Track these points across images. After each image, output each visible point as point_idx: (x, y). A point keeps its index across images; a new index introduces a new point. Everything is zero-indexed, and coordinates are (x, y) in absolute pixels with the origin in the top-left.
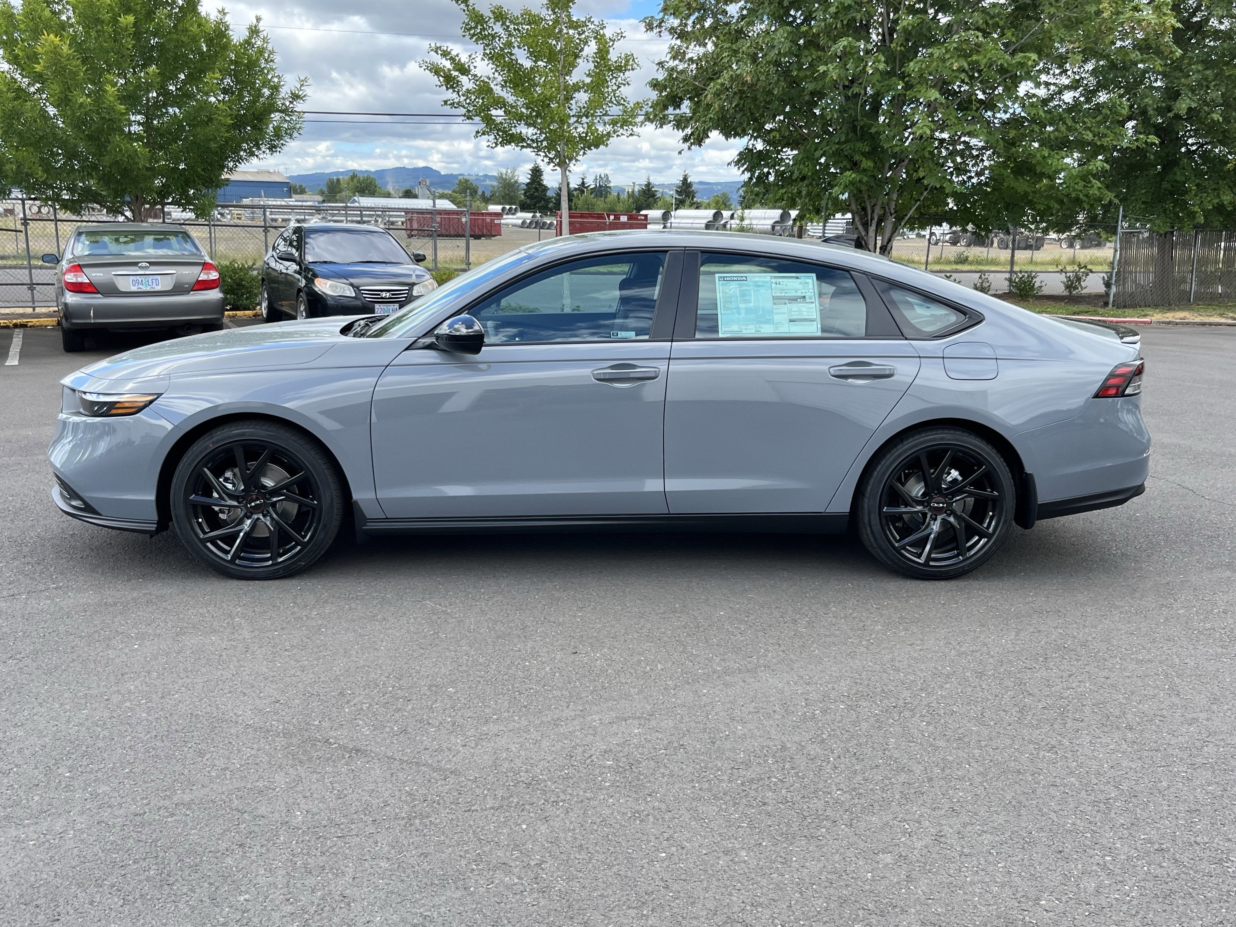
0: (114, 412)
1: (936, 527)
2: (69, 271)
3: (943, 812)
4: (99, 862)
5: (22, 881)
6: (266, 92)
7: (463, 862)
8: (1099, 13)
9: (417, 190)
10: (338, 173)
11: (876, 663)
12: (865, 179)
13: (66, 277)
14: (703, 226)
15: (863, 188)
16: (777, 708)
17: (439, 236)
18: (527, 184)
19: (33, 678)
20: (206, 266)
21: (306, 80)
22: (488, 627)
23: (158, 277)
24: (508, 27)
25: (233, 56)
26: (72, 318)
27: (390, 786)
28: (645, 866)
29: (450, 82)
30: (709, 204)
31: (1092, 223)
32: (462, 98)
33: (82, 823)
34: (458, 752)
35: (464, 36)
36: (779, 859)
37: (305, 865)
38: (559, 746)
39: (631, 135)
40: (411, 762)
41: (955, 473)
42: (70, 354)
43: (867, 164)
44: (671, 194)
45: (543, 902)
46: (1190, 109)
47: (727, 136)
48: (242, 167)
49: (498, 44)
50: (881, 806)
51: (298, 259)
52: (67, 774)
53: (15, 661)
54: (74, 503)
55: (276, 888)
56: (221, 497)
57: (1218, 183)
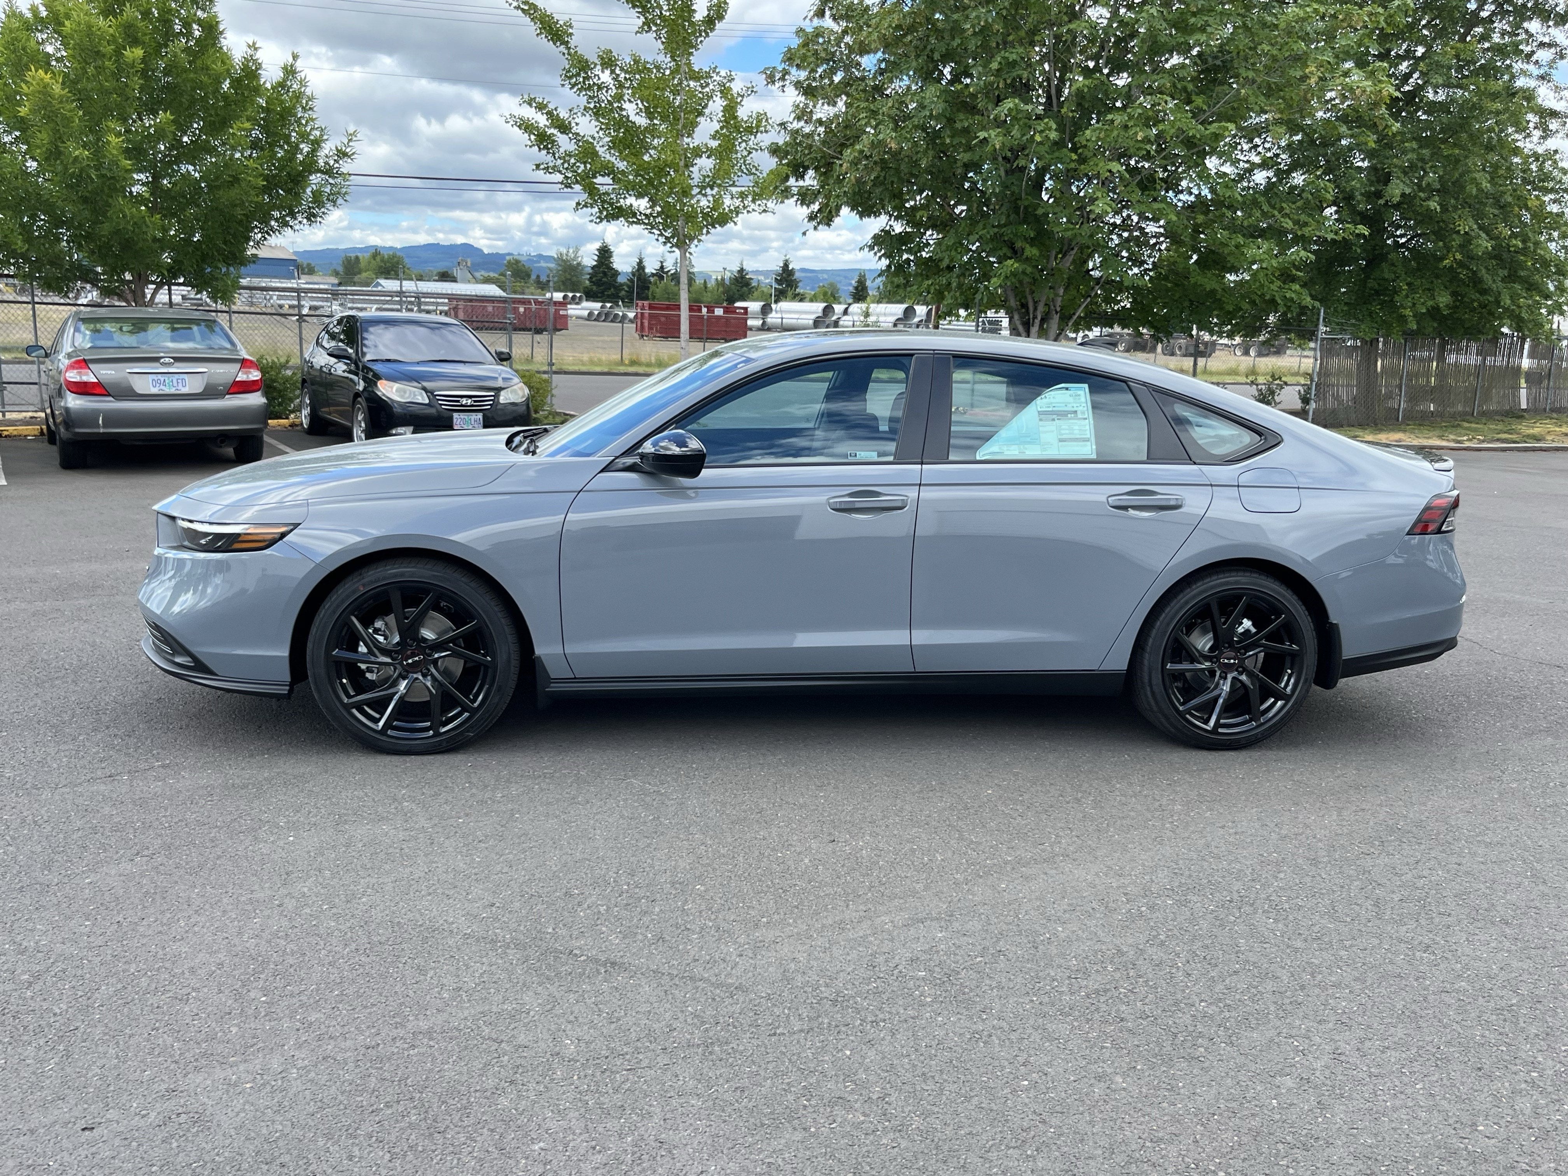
0: (237, 546)
1: (1226, 687)
2: (71, 367)
3: (1331, 1025)
4: (342, 1107)
5: (253, 1134)
6: (305, 148)
7: (791, 1097)
8: (1305, 78)
9: (457, 272)
10: (354, 249)
11: (1190, 850)
12: (1029, 270)
13: (67, 374)
14: (811, 322)
15: (1027, 280)
16: (1094, 905)
17: (515, 330)
18: (593, 268)
19: (176, 879)
20: (245, 363)
21: (354, 134)
22: (717, 811)
23: (185, 376)
24: (618, 75)
25: (262, 102)
26: (74, 426)
27: (668, 1006)
28: (1009, 1096)
29: (543, 140)
30: (815, 296)
31: (1285, 326)
32: (559, 162)
33: (303, 1059)
34: (736, 964)
35: (563, 85)
36: (1164, 1086)
37: (600, 1105)
38: (854, 954)
39: (764, 211)
40: (683, 977)
41: (1247, 624)
42: (68, 472)
43: (1031, 251)
44: (768, 282)
45: (904, 1144)
46: (1403, 195)
47: (862, 215)
48: (274, 240)
49: (605, 96)
50: (1257, 1019)
51: (354, 356)
52: (264, 999)
53: (145, 859)
54: (178, 660)
55: (574, 1134)
56: (370, 652)
57: (1432, 282)
